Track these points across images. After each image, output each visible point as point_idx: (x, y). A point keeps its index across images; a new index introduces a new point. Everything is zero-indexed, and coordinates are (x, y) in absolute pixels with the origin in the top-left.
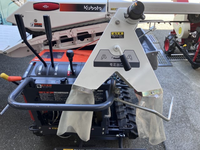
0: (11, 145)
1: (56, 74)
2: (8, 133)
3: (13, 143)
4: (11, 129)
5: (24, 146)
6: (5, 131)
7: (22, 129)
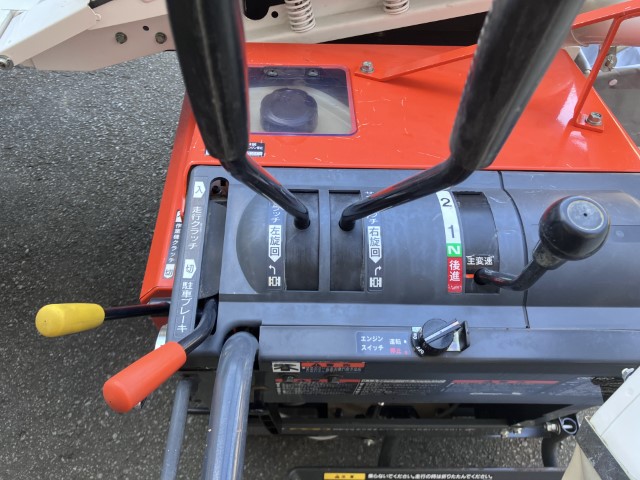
0: (96, 423)
1: (376, 282)
2: (75, 369)
3: (104, 411)
4: (84, 351)
5: (151, 423)
6: (61, 359)
7: (125, 351)
